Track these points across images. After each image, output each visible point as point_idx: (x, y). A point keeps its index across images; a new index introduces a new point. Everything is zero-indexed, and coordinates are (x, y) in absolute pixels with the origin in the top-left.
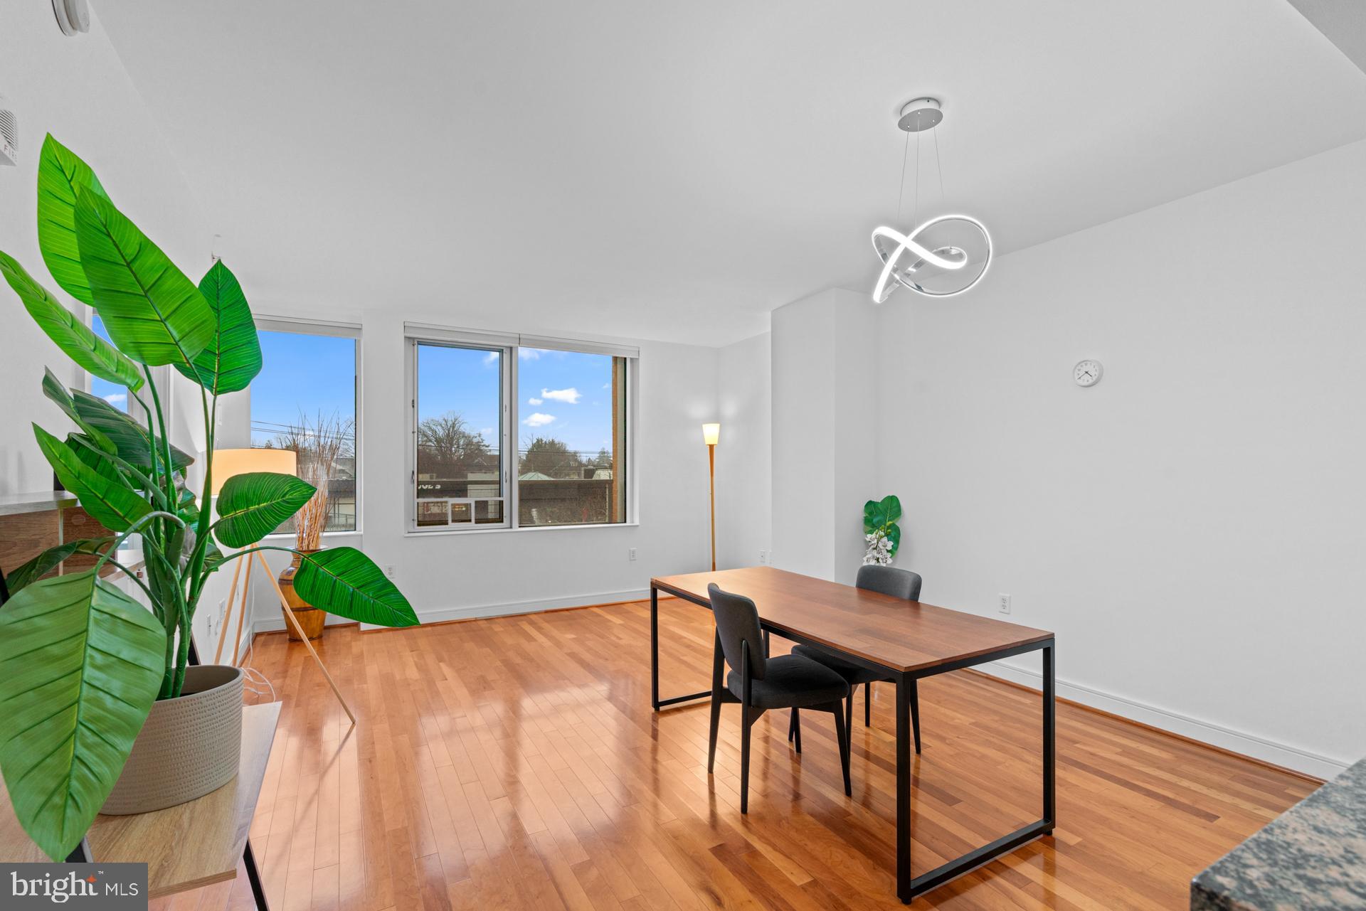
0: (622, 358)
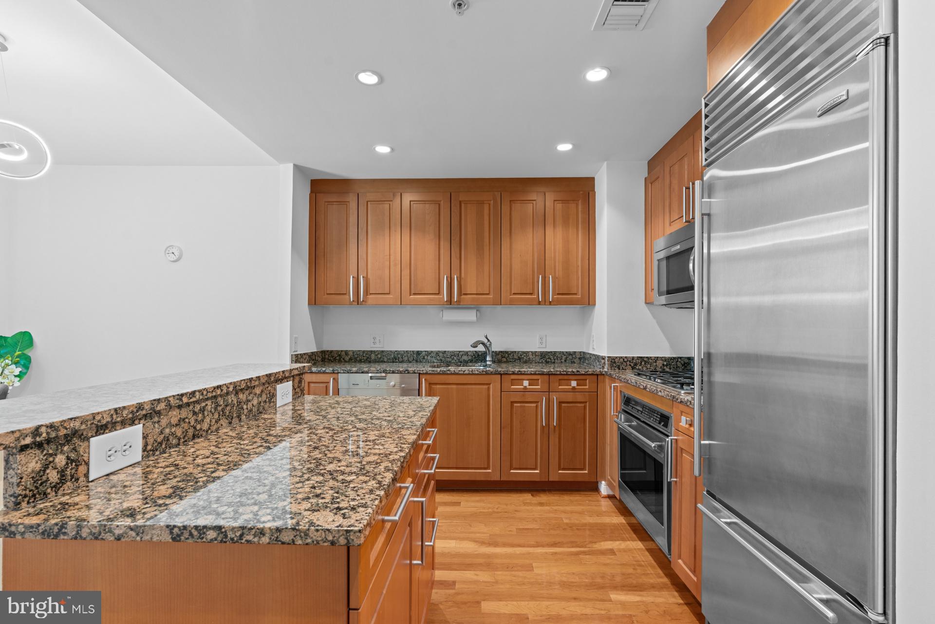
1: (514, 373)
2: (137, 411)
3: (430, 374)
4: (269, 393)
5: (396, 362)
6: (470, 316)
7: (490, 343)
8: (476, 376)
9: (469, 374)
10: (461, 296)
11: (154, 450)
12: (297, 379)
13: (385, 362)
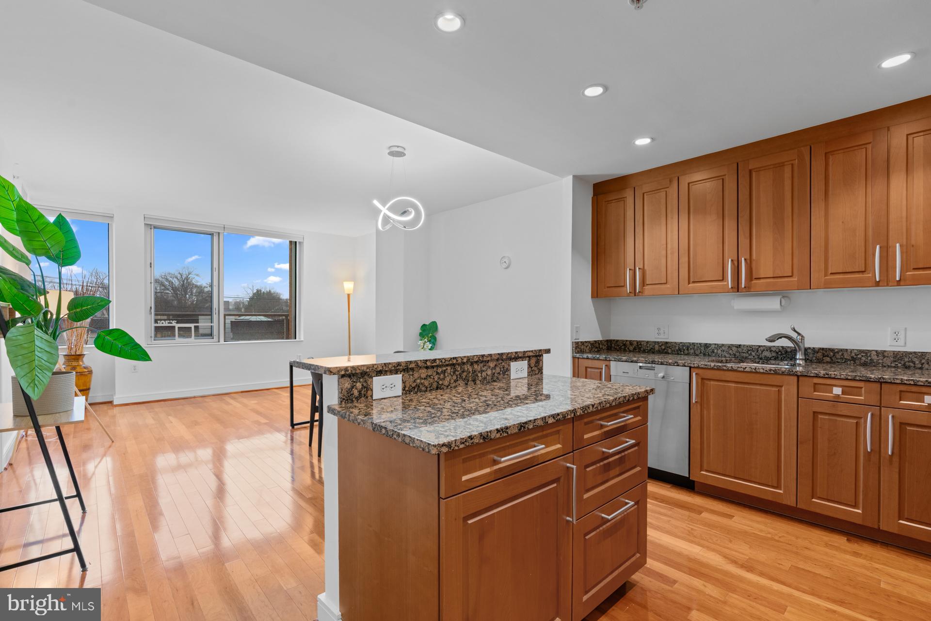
0: (293, 242)
1: (817, 376)
2: (397, 366)
3: (702, 368)
4: (503, 368)
5: (681, 354)
6: (773, 303)
7: (802, 336)
8: (761, 375)
9: (751, 372)
10: (752, 281)
11: (410, 391)
12: (533, 361)
13: (669, 353)
